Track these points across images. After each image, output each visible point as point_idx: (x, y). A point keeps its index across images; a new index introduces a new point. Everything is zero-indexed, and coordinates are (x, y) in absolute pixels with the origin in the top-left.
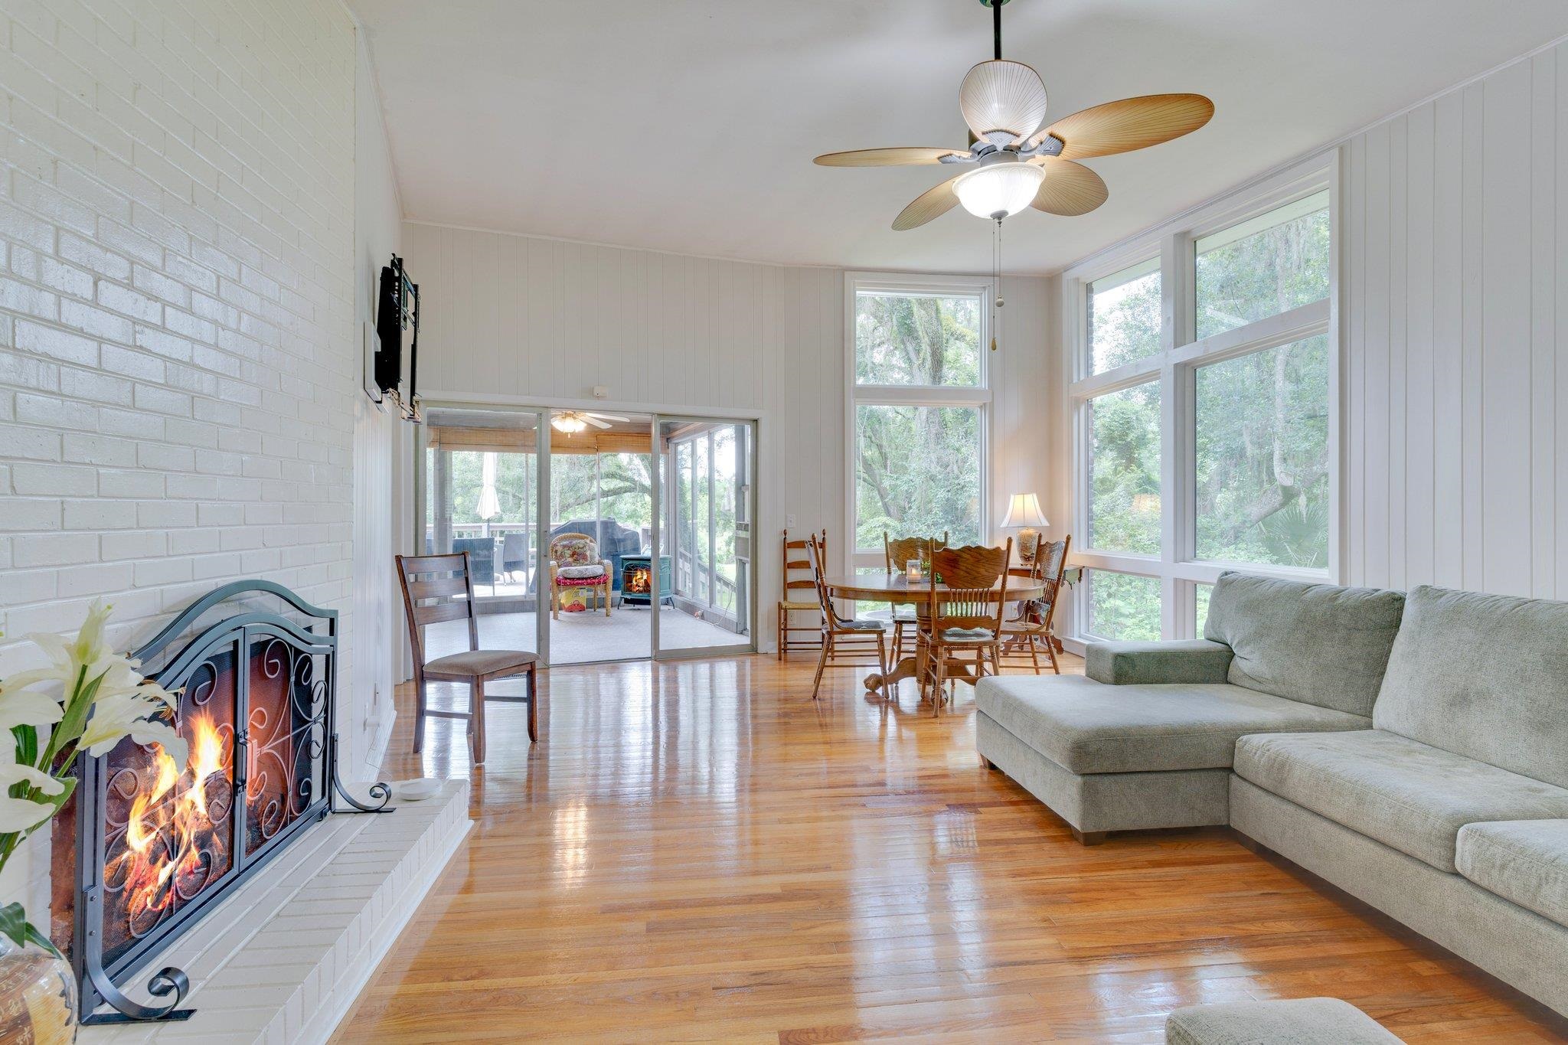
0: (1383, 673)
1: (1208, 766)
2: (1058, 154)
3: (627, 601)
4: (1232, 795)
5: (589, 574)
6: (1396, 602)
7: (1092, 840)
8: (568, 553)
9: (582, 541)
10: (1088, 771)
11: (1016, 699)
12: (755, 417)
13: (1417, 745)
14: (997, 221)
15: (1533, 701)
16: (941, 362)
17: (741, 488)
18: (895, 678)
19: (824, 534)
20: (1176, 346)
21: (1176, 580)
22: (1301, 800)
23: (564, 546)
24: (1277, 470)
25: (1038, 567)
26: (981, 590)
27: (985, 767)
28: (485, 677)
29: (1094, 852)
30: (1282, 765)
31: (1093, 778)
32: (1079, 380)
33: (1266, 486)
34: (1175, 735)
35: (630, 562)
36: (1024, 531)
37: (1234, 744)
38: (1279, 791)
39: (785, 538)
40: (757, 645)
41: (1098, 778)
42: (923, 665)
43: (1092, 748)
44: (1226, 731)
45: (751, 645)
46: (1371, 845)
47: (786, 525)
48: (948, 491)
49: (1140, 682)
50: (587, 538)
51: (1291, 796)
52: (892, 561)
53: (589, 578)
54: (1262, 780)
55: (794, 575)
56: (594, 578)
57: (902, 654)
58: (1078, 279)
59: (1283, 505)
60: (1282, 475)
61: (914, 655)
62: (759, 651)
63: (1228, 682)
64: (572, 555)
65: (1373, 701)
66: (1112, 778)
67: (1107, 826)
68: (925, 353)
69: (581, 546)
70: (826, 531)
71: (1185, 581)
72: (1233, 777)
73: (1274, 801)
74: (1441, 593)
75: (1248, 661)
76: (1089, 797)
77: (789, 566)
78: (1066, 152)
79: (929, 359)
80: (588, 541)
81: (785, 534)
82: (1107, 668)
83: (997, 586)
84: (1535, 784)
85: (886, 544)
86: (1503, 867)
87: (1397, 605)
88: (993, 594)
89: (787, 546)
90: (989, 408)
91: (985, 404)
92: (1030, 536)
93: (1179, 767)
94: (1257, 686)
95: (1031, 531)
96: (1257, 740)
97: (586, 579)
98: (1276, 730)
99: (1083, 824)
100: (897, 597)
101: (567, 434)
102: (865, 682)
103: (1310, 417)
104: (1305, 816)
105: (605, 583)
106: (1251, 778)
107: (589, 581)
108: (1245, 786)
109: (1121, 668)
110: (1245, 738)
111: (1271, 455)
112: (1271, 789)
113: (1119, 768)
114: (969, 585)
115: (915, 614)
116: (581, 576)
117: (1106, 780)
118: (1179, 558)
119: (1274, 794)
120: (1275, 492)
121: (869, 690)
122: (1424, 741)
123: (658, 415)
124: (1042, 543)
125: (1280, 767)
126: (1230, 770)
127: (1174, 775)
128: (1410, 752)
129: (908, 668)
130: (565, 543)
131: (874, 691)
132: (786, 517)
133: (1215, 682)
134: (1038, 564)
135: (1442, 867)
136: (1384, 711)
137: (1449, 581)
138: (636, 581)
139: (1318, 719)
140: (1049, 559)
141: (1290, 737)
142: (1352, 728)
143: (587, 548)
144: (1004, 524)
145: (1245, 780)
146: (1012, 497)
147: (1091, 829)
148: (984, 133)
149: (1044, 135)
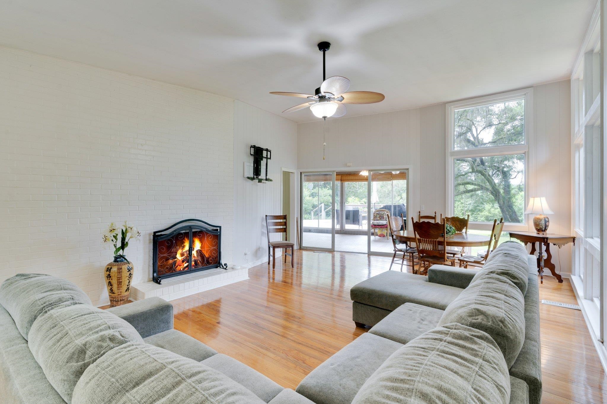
2: (341, 101)
5: (380, 224)
8: (378, 216)
9: (383, 212)
14: (323, 120)
19: (435, 213)
23: (377, 214)
26: (430, 240)
50: (385, 211)
53: (381, 225)
56: (383, 225)
64: (379, 217)
69: (383, 214)
80: (385, 212)
81: (420, 213)
90: (527, 154)
97: (380, 225)
107: (381, 226)
116: (378, 224)
130: (377, 212)
132: (420, 206)
143: (385, 214)
148: (324, 92)
149: (339, 96)
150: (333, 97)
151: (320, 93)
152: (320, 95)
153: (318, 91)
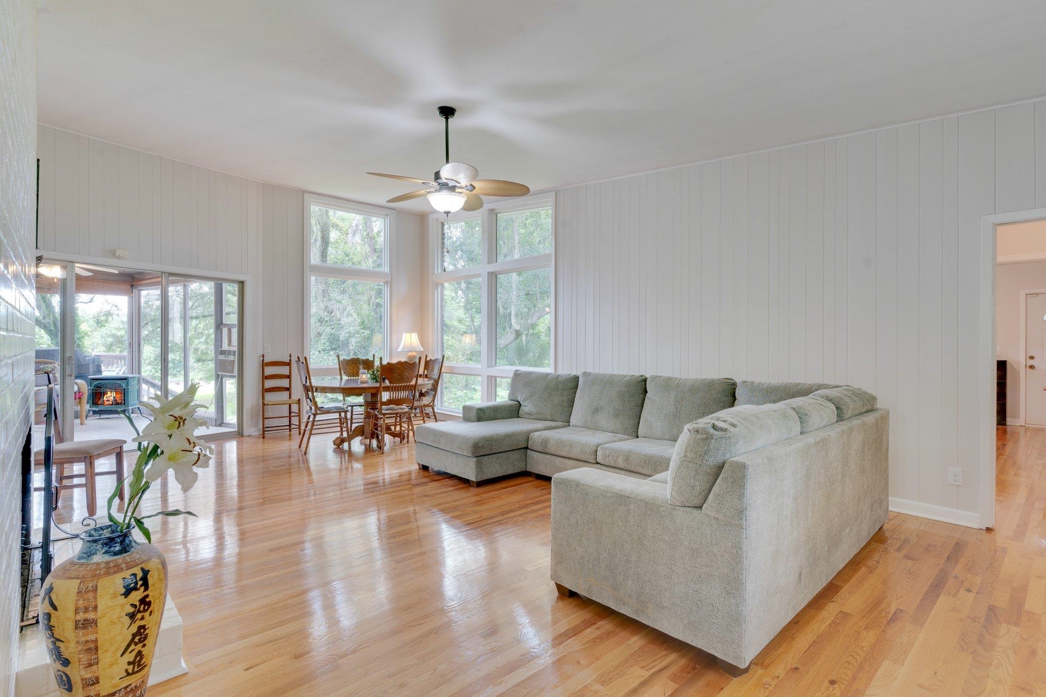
0: (573, 406)
1: (520, 447)
2: (471, 191)
3: (95, 412)
4: (528, 458)
6: (576, 379)
7: (480, 484)
10: (478, 455)
11: (440, 432)
12: (241, 279)
13: (583, 429)
14: (446, 215)
15: (615, 408)
16: (328, 243)
17: (219, 326)
18: (350, 438)
19: (290, 357)
20: (488, 263)
21: (488, 376)
22: (553, 452)
24: (513, 321)
25: (426, 373)
26: (403, 384)
27: (420, 469)
28: (95, 457)
29: (481, 489)
30: (546, 441)
31: (480, 457)
32: (438, 273)
33: (508, 329)
34: (509, 436)
35: (100, 382)
36: (410, 354)
37: (528, 437)
38: (547, 451)
39: (263, 360)
40: (242, 431)
41: (482, 458)
42: (368, 430)
43: (480, 445)
44: (526, 433)
45: (238, 431)
46: (574, 461)
47: (263, 351)
48: (333, 329)
49: (487, 420)
51: (549, 452)
52: (342, 372)
54: (539, 449)
55: (269, 384)
57: (353, 425)
58: (438, 219)
59: (516, 339)
60: (515, 324)
61: (362, 424)
62: (244, 435)
63: (519, 417)
65: (570, 416)
66: (487, 457)
67: (485, 478)
68: (317, 236)
70: (292, 355)
71: (492, 376)
72: (528, 450)
73: (543, 455)
74: (590, 374)
75: (527, 408)
76: (479, 465)
77: (265, 378)
78: (474, 192)
79: (320, 240)
81: (263, 357)
82: (473, 415)
83: (413, 383)
84: (615, 434)
85: (339, 362)
86: (609, 456)
87: (577, 379)
88: (412, 386)
89: (264, 365)
90: (389, 283)
91: (387, 281)
92: (414, 357)
93: (510, 449)
94: (531, 417)
95: (414, 354)
96: (536, 434)
98: (542, 430)
99: (476, 478)
100: (348, 392)
101: (54, 278)
102: (334, 442)
103: (527, 295)
104: (554, 458)
105: (80, 398)
106: (535, 449)
108: (533, 452)
109: (480, 415)
110: (532, 434)
111: (510, 314)
112: (542, 451)
113: (490, 452)
114: (400, 382)
115: (363, 401)
117: (485, 458)
118: (489, 366)
119: (543, 453)
120: (511, 333)
121: (336, 447)
122: (586, 427)
123: (169, 273)
124: (428, 359)
125: (545, 442)
126: (527, 448)
127: (508, 453)
128: (582, 431)
129: (360, 431)
131: (339, 447)
132: (264, 346)
133: (514, 418)
134: (426, 371)
135: (594, 462)
136: (574, 420)
137: (590, 370)
138: (107, 398)
139: (554, 425)
140: (433, 368)
141: (548, 431)
142: (564, 427)
144: (400, 349)
145: (533, 450)
146: (404, 334)
147: (480, 479)
148: (446, 179)
149: (468, 184)
150: (458, 185)
151: (440, 178)
152: (440, 181)
153: (437, 176)
